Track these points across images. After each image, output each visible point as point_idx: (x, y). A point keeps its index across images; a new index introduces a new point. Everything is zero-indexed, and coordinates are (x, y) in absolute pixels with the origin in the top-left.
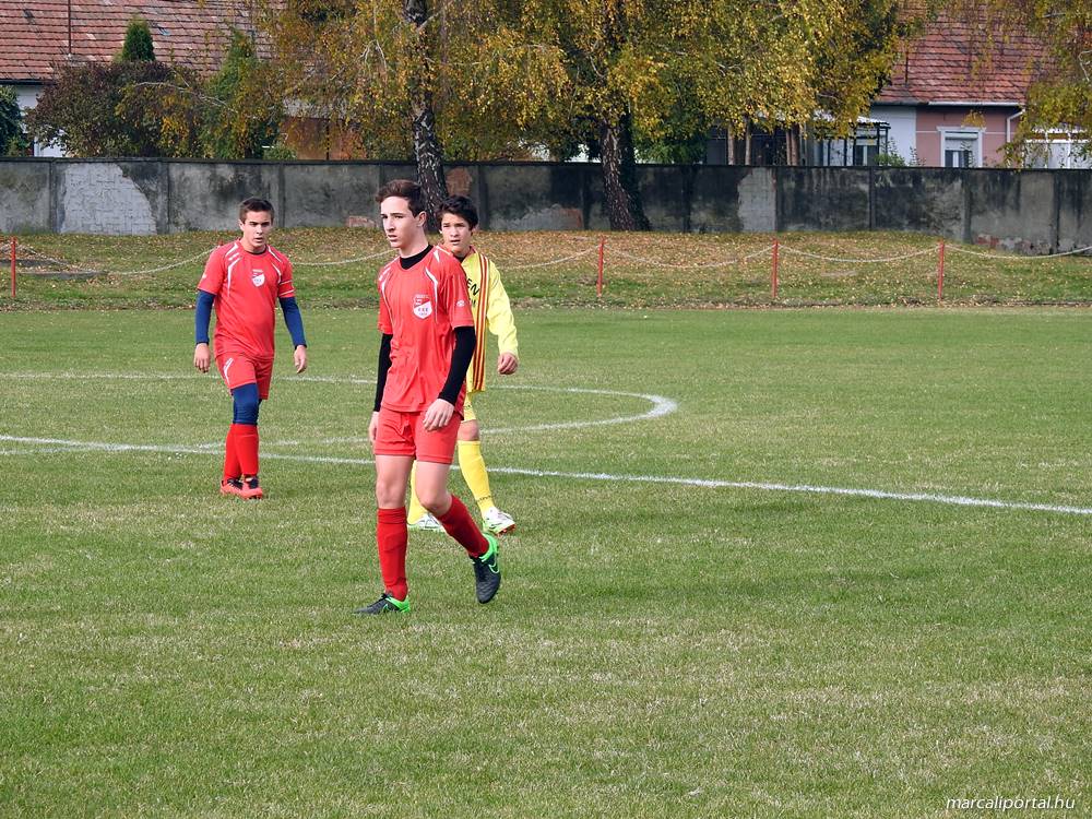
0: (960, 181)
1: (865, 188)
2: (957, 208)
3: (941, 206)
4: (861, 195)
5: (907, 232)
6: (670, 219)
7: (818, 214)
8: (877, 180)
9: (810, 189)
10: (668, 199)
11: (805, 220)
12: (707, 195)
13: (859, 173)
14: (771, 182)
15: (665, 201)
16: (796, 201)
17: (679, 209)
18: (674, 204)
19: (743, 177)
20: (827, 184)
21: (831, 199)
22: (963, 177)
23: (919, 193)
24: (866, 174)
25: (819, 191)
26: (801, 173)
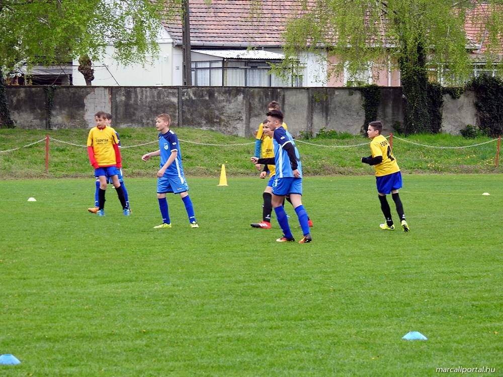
0: (242, 96)
1: (175, 100)
2: (240, 112)
3: (229, 111)
4: (172, 105)
5: (204, 128)
6: (37, 122)
7: (142, 117)
8: (183, 95)
9: (136, 101)
10: (35, 108)
11: (132, 121)
12: (63, 105)
13: (170, 91)
14: (108, 97)
15: (33, 110)
16: (126, 109)
17: (43, 115)
18: (39, 111)
19: (88, 93)
20: (148, 97)
21: (150, 108)
22: (244, 92)
23: (213, 103)
24: (176, 91)
25: (142, 102)
26: (129, 91)
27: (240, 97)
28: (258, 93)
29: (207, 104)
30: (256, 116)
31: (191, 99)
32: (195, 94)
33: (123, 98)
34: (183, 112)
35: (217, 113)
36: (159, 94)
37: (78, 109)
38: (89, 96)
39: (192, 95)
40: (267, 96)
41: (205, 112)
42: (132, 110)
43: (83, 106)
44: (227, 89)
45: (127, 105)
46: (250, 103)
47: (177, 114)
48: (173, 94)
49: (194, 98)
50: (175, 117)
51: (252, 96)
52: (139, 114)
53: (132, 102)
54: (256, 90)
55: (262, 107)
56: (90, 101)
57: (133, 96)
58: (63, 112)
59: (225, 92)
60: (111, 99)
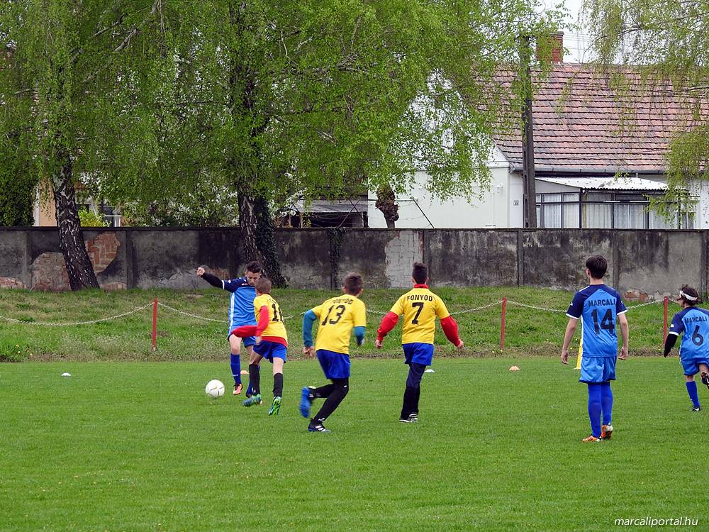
0: (608, 242)
1: (512, 248)
4: (508, 255)
5: (554, 288)
6: (317, 279)
7: (466, 272)
8: (525, 241)
9: (457, 249)
10: (315, 260)
11: (453, 278)
12: (355, 256)
13: (507, 235)
14: (418, 243)
15: (312, 262)
16: (443, 261)
17: (326, 269)
18: (321, 264)
19: (390, 239)
20: (475, 244)
21: (478, 259)
22: (610, 238)
23: (567, 253)
24: (514, 235)
25: (466, 251)
26: (448, 235)
27: (606, 244)
28: (631, 238)
29: (558, 254)
30: (628, 270)
31: (535, 246)
32: (541, 240)
33: (440, 246)
34: (525, 265)
35: (572, 266)
36: (490, 239)
37: (376, 260)
38: (391, 243)
39: (536, 241)
40: (643, 242)
41: (556, 264)
42: (452, 262)
43: (383, 256)
44: (586, 232)
45: (445, 255)
46: (619, 253)
47: (516, 268)
48: (511, 240)
49: (539, 245)
50: (513, 271)
51: (623, 242)
52: (462, 268)
53: (452, 251)
54: (628, 233)
55: (636, 258)
56: (392, 249)
57: (453, 241)
58: (355, 265)
59: (584, 237)
60: (423, 246)
